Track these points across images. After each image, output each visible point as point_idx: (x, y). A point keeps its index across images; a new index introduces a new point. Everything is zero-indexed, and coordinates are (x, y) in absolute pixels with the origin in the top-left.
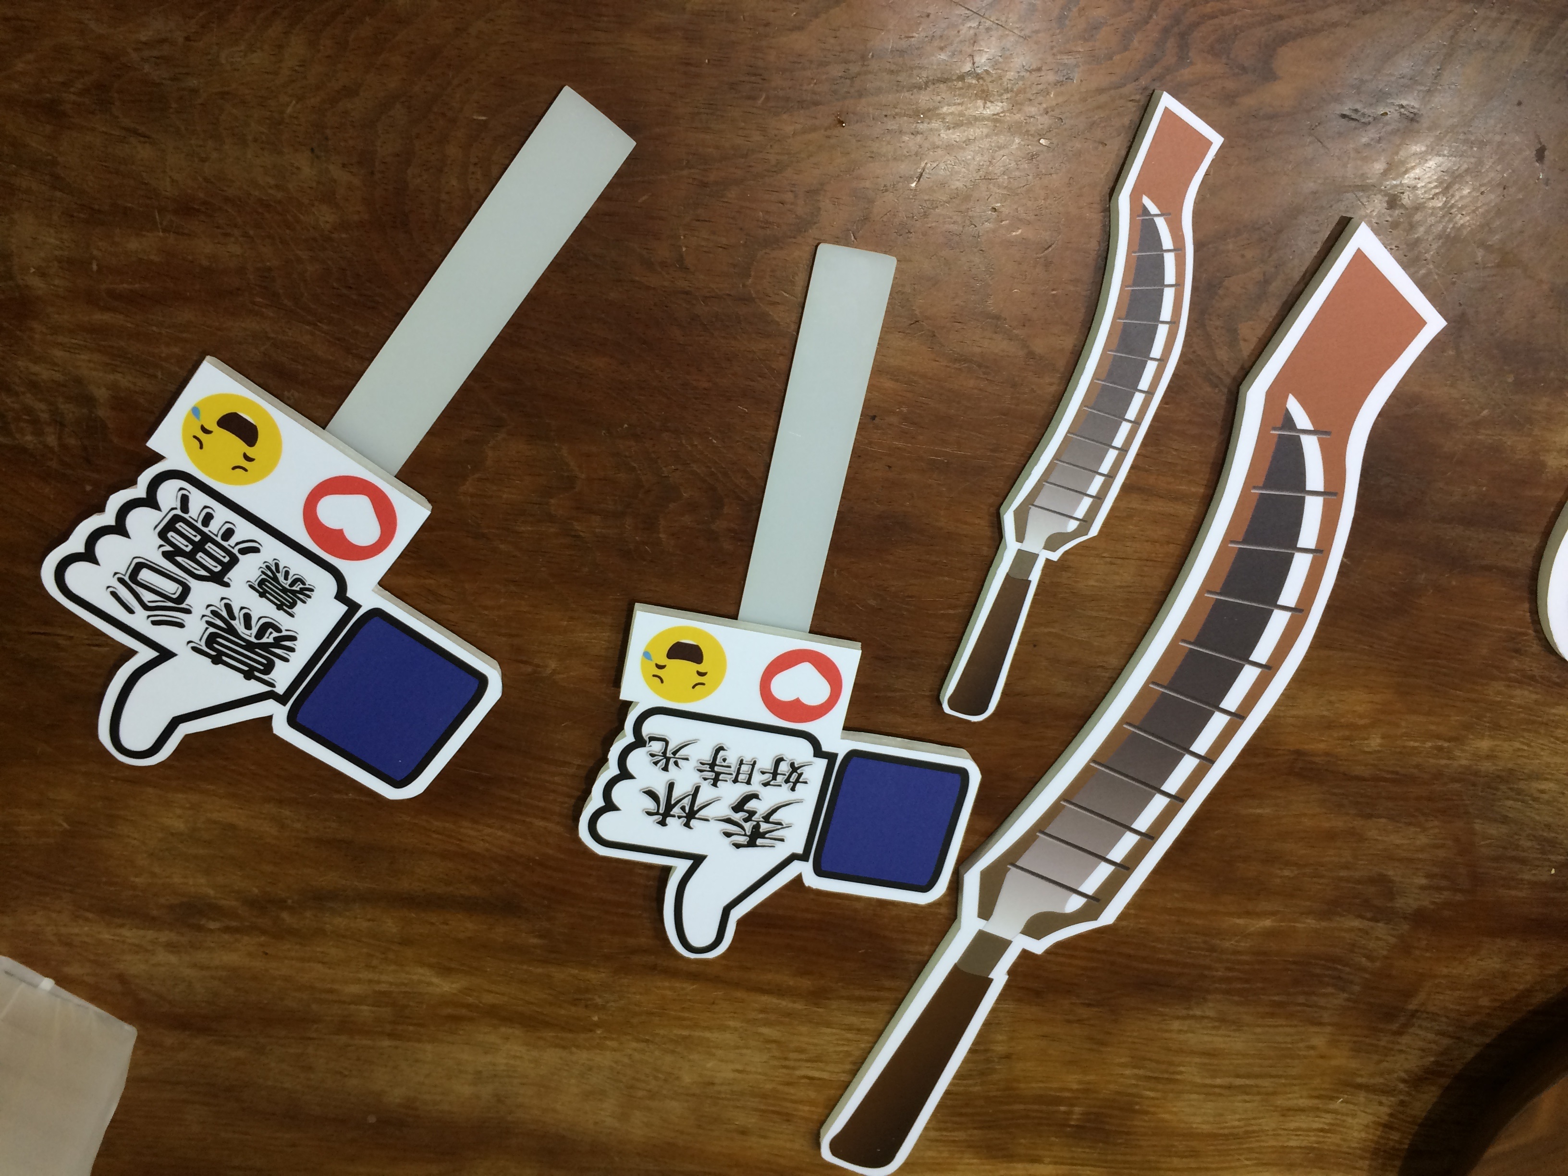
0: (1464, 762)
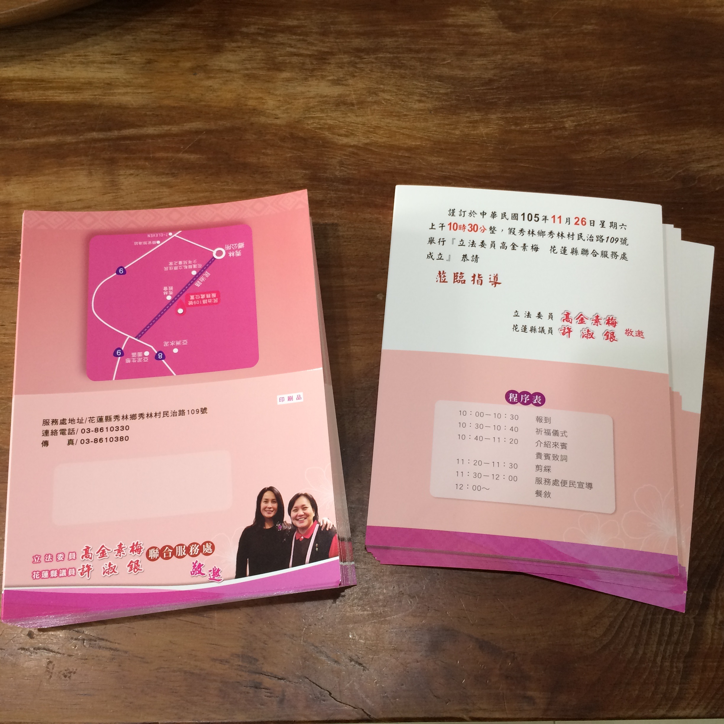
0: (493, 117)
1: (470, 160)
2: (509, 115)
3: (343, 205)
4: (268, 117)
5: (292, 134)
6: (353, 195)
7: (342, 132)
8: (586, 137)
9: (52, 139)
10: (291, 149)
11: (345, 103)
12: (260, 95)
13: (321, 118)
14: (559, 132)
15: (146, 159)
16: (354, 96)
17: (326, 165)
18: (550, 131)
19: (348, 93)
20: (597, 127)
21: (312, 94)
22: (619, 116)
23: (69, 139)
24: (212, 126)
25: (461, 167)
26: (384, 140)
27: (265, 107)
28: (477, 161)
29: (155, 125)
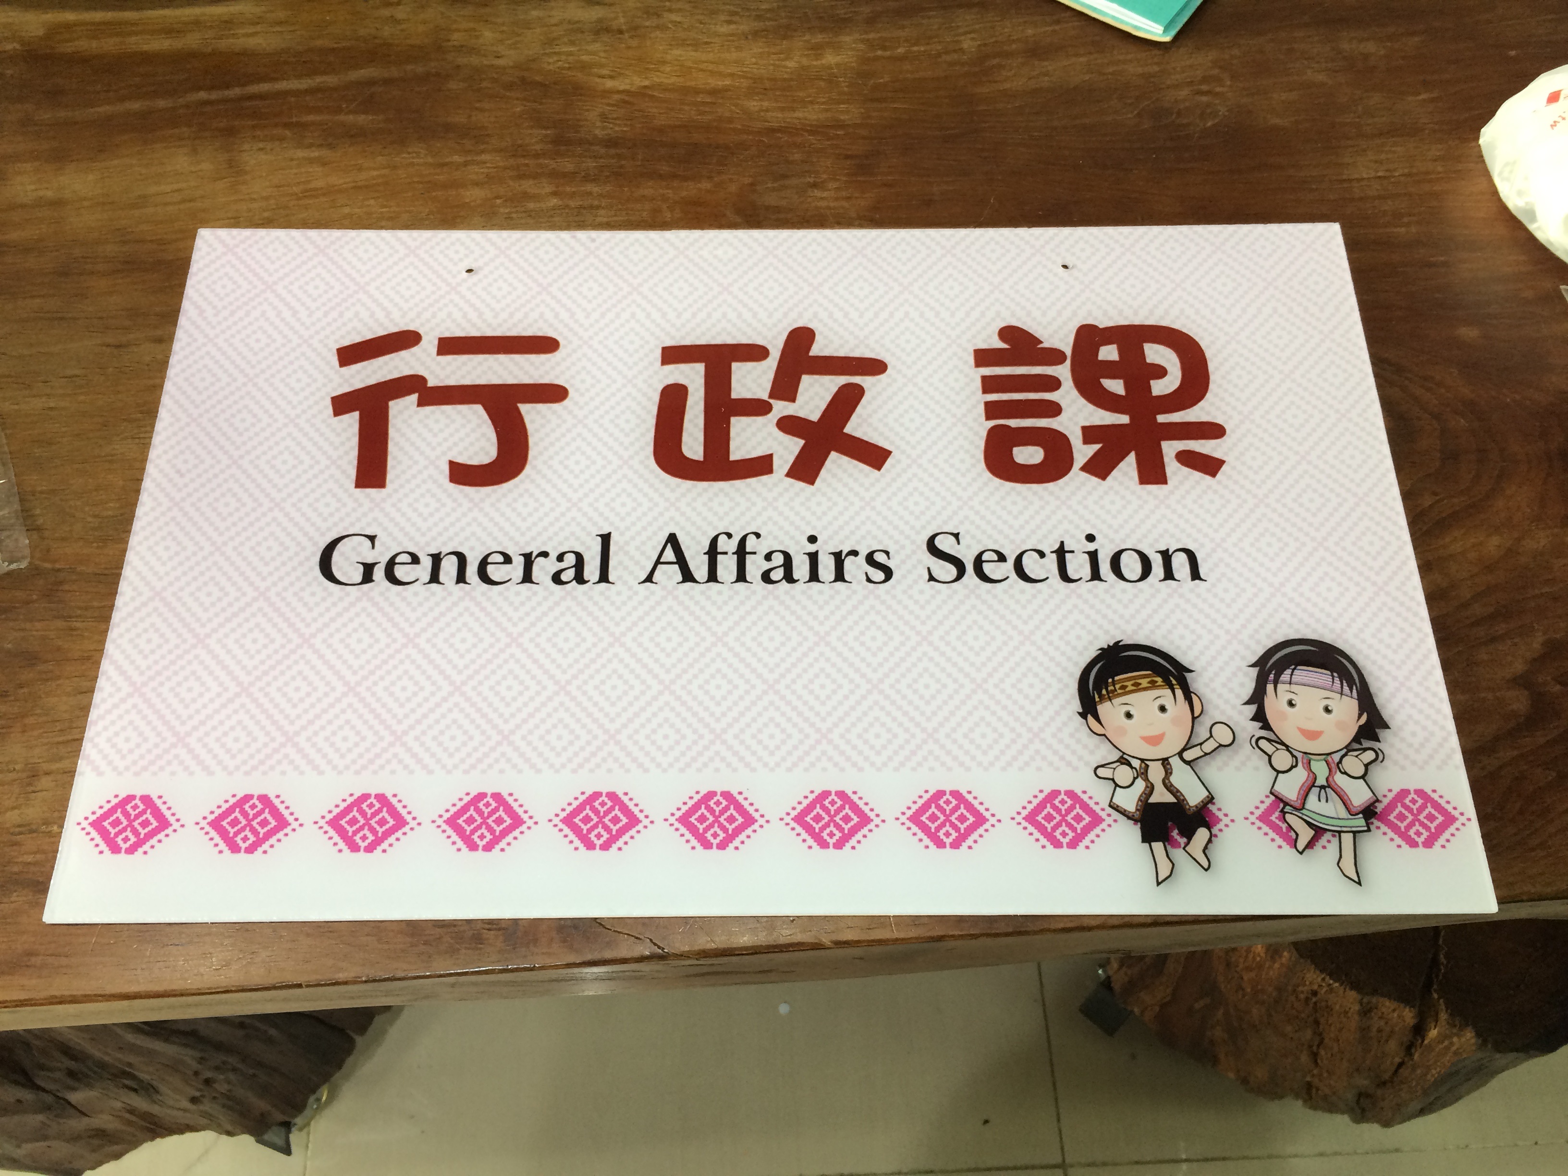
1: (812, 102)
2: (872, 36)
3: (607, 177)
4: (485, 56)
5: (523, 80)
6: (623, 162)
7: (605, 72)
8: (995, 61)
9: (136, 106)
10: (525, 99)
11: (607, 30)
12: (472, 25)
13: (570, 54)
14: (955, 56)
15: (286, 125)
16: (622, 20)
17: (578, 120)
18: (939, 55)
19: (612, 15)
20: (1014, 46)
21: (553, 21)
22: (1049, 29)
23: (161, 103)
24: (394, 72)
25: (799, 114)
26: (673, 80)
27: (481, 41)
28: (823, 103)
29: (299, 77)
